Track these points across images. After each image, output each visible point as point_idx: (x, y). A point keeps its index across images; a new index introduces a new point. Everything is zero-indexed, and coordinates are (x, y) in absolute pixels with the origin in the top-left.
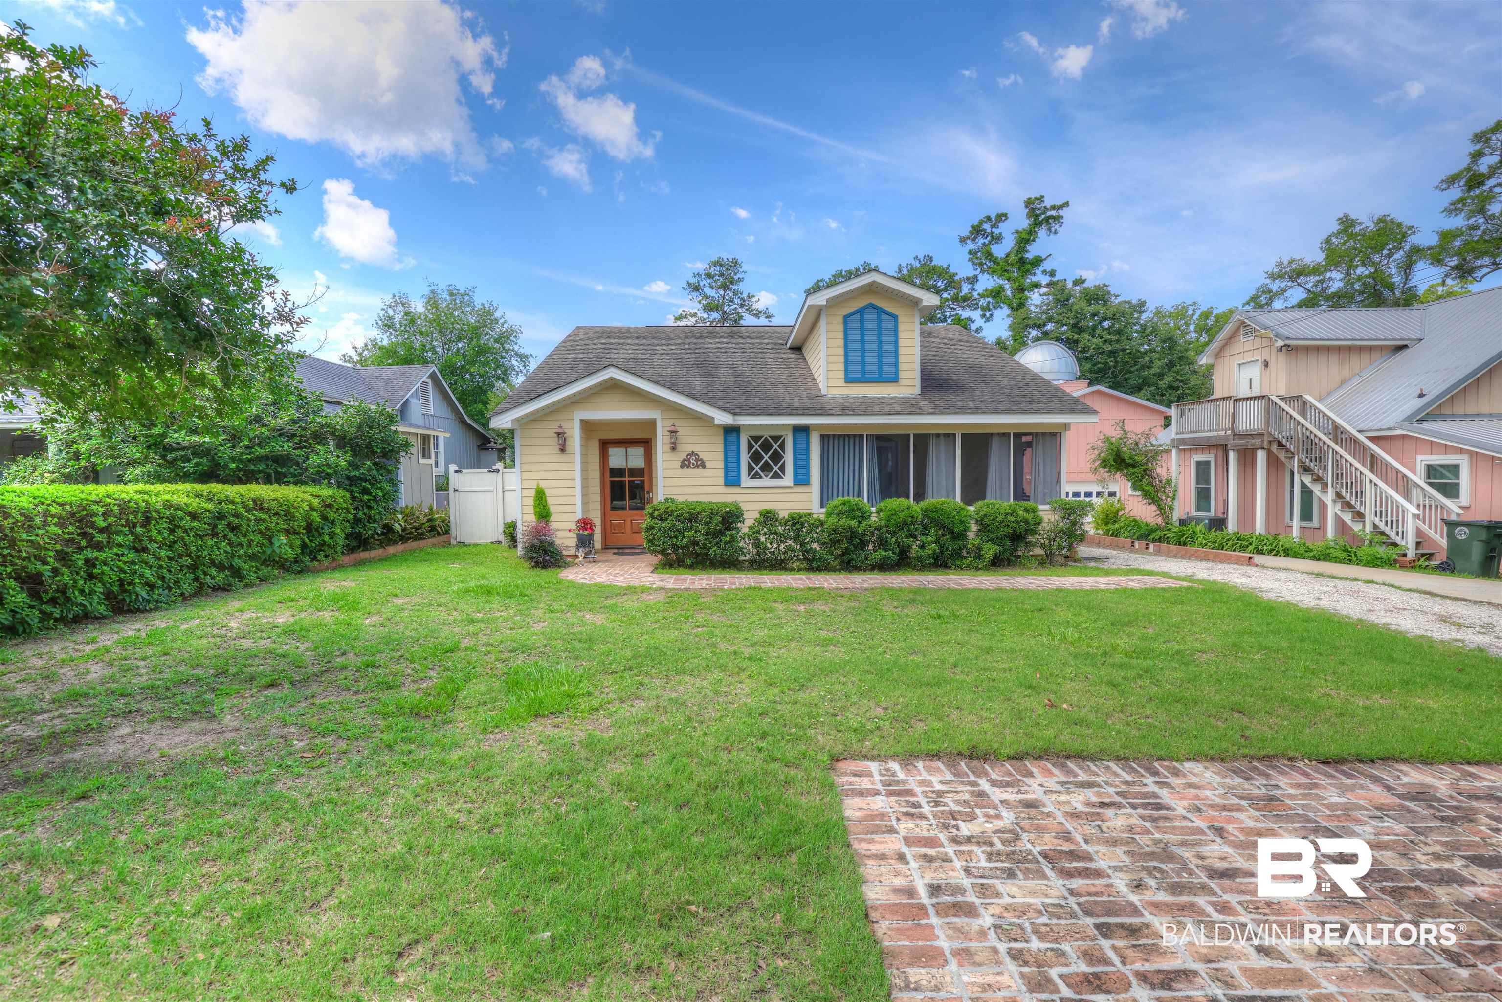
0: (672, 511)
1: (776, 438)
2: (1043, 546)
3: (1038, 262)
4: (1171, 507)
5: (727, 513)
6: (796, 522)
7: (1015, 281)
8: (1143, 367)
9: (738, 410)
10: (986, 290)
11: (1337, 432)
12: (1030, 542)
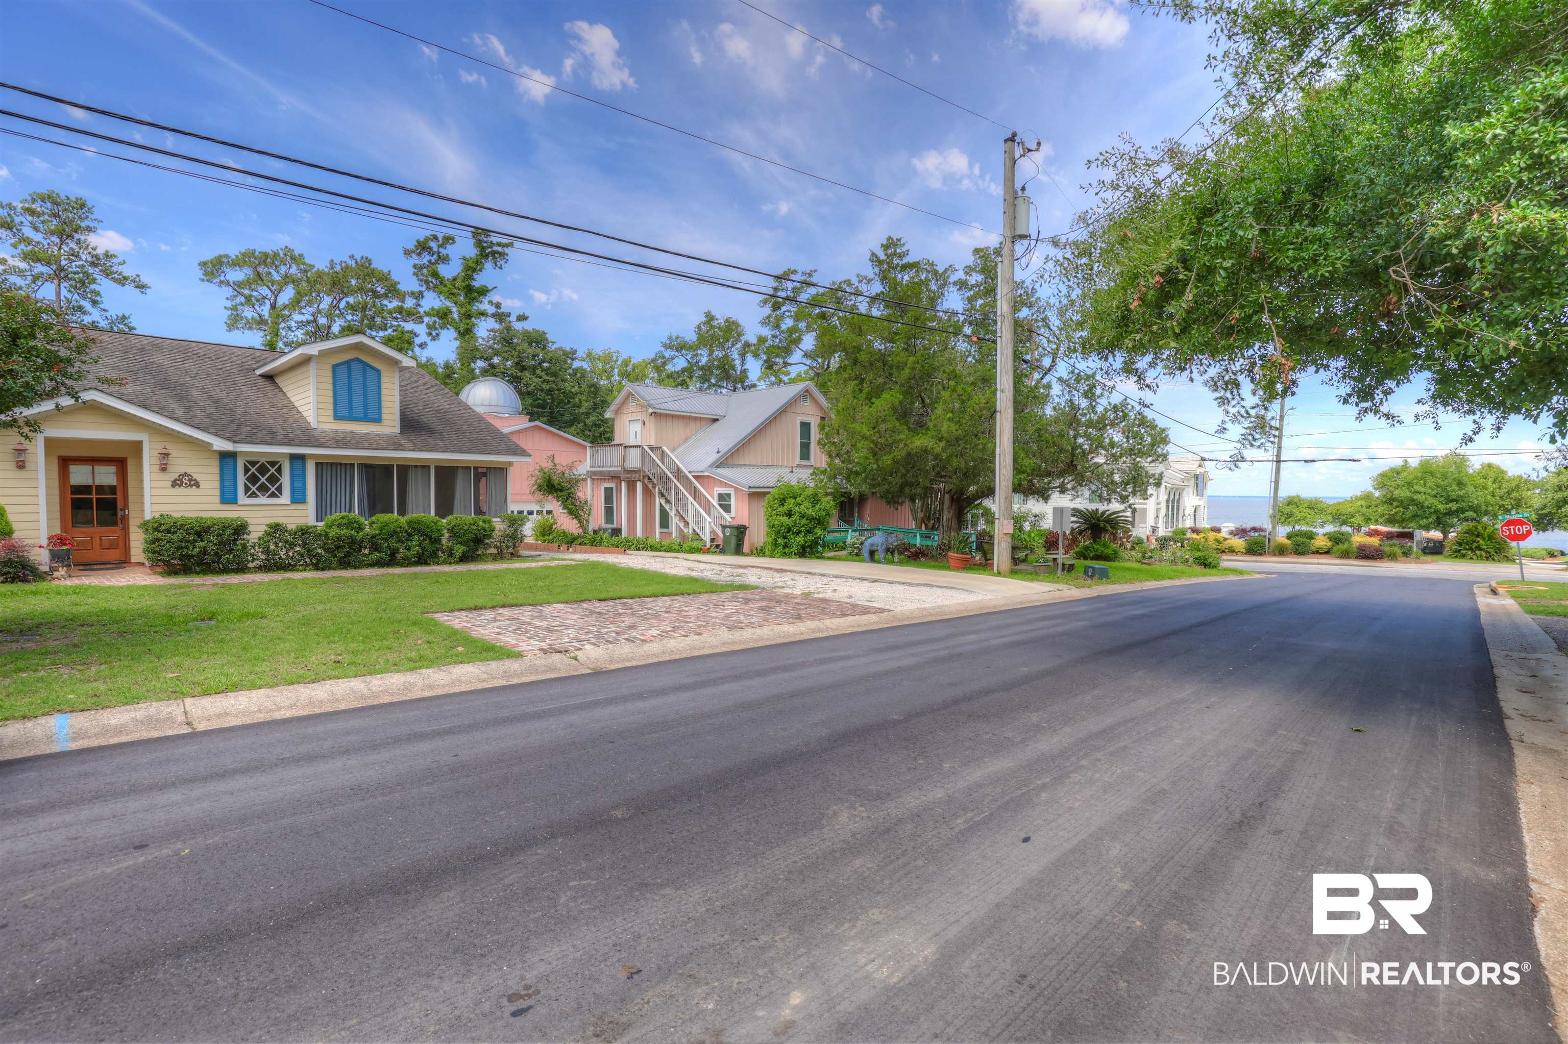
0: (182, 525)
1: (273, 464)
2: (496, 547)
3: (483, 292)
4: (587, 521)
5: (238, 526)
6: (304, 532)
7: (462, 306)
8: (575, 406)
9: (236, 439)
10: (433, 309)
11: (678, 473)
12: (487, 544)
